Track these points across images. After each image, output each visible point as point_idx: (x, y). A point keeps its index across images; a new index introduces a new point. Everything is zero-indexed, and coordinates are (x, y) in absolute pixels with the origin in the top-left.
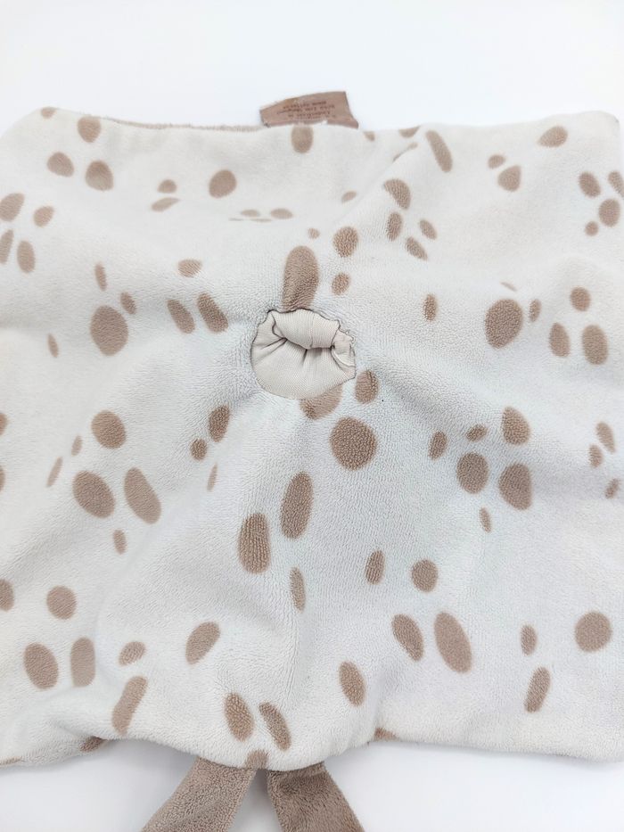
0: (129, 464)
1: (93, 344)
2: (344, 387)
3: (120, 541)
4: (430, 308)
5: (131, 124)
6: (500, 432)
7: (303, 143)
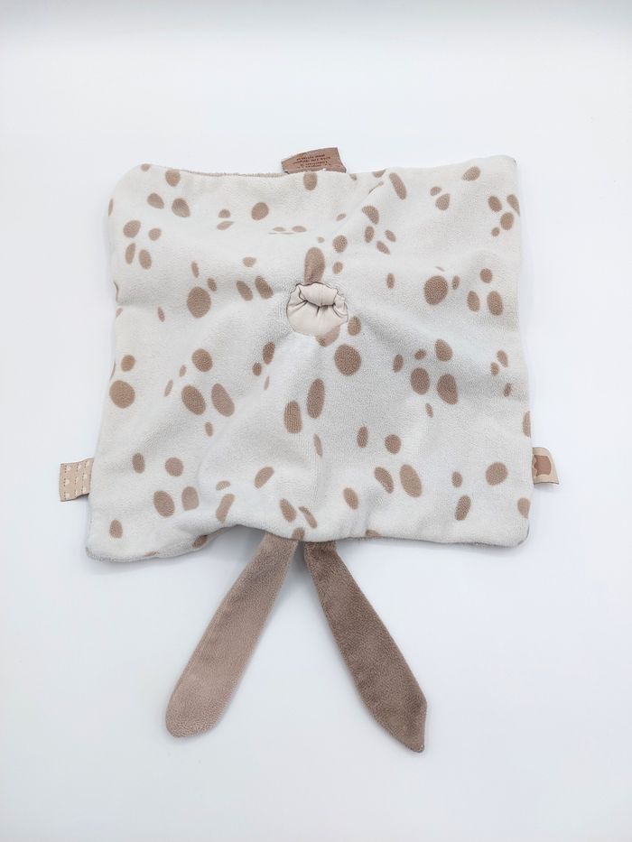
0: (214, 382)
1: (188, 312)
2: (341, 327)
3: (209, 429)
4: (390, 281)
5: (198, 173)
6: (434, 353)
7: (311, 184)
